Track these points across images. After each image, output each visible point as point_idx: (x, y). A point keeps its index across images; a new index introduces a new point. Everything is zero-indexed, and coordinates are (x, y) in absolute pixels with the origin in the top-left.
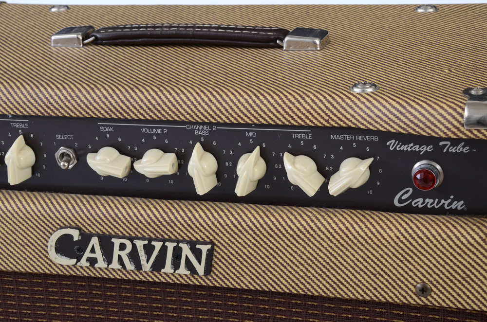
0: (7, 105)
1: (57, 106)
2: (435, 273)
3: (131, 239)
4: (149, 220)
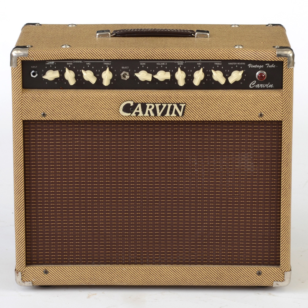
0: (105, 56)
1: (125, 55)
2: (265, 108)
3: (154, 104)
4: (161, 96)
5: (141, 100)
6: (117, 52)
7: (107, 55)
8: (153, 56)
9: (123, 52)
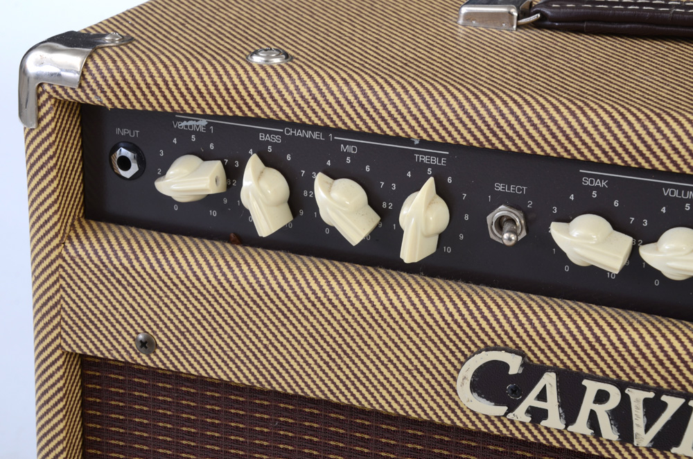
0: (418, 122)
1: (511, 133)
3: (621, 386)
4: (661, 356)
5: (562, 356)
6: (477, 112)
7: (428, 120)
8: (648, 154)
9: (503, 115)
